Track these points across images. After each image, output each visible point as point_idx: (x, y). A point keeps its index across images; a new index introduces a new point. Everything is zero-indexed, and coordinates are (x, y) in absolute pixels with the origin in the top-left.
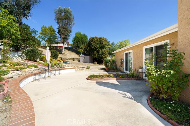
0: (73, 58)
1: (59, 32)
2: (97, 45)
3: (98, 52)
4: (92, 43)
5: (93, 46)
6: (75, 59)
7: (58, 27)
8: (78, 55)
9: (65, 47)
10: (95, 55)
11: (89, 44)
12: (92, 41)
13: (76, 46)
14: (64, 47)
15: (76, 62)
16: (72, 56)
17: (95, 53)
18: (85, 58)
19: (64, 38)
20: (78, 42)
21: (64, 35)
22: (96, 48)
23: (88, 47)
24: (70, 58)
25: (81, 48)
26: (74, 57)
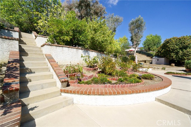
0: (144, 60)
1: (132, 40)
2: (176, 46)
3: (177, 53)
4: (168, 45)
5: (169, 48)
6: (147, 62)
7: (131, 36)
8: (149, 57)
9: (137, 51)
10: (173, 57)
11: (165, 46)
12: (169, 43)
13: (147, 48)
14: (135, 52)
15: (148, 63)
16: (143, 58)
17: (172, 54)
18: (158, 60)
19: (136, 44)
20: (149, 45)
21: (136, 41)
22: (173, 50)
23: (163, 49)
24: (142, 60)
25: (153, 51)
26: (146, 60)
